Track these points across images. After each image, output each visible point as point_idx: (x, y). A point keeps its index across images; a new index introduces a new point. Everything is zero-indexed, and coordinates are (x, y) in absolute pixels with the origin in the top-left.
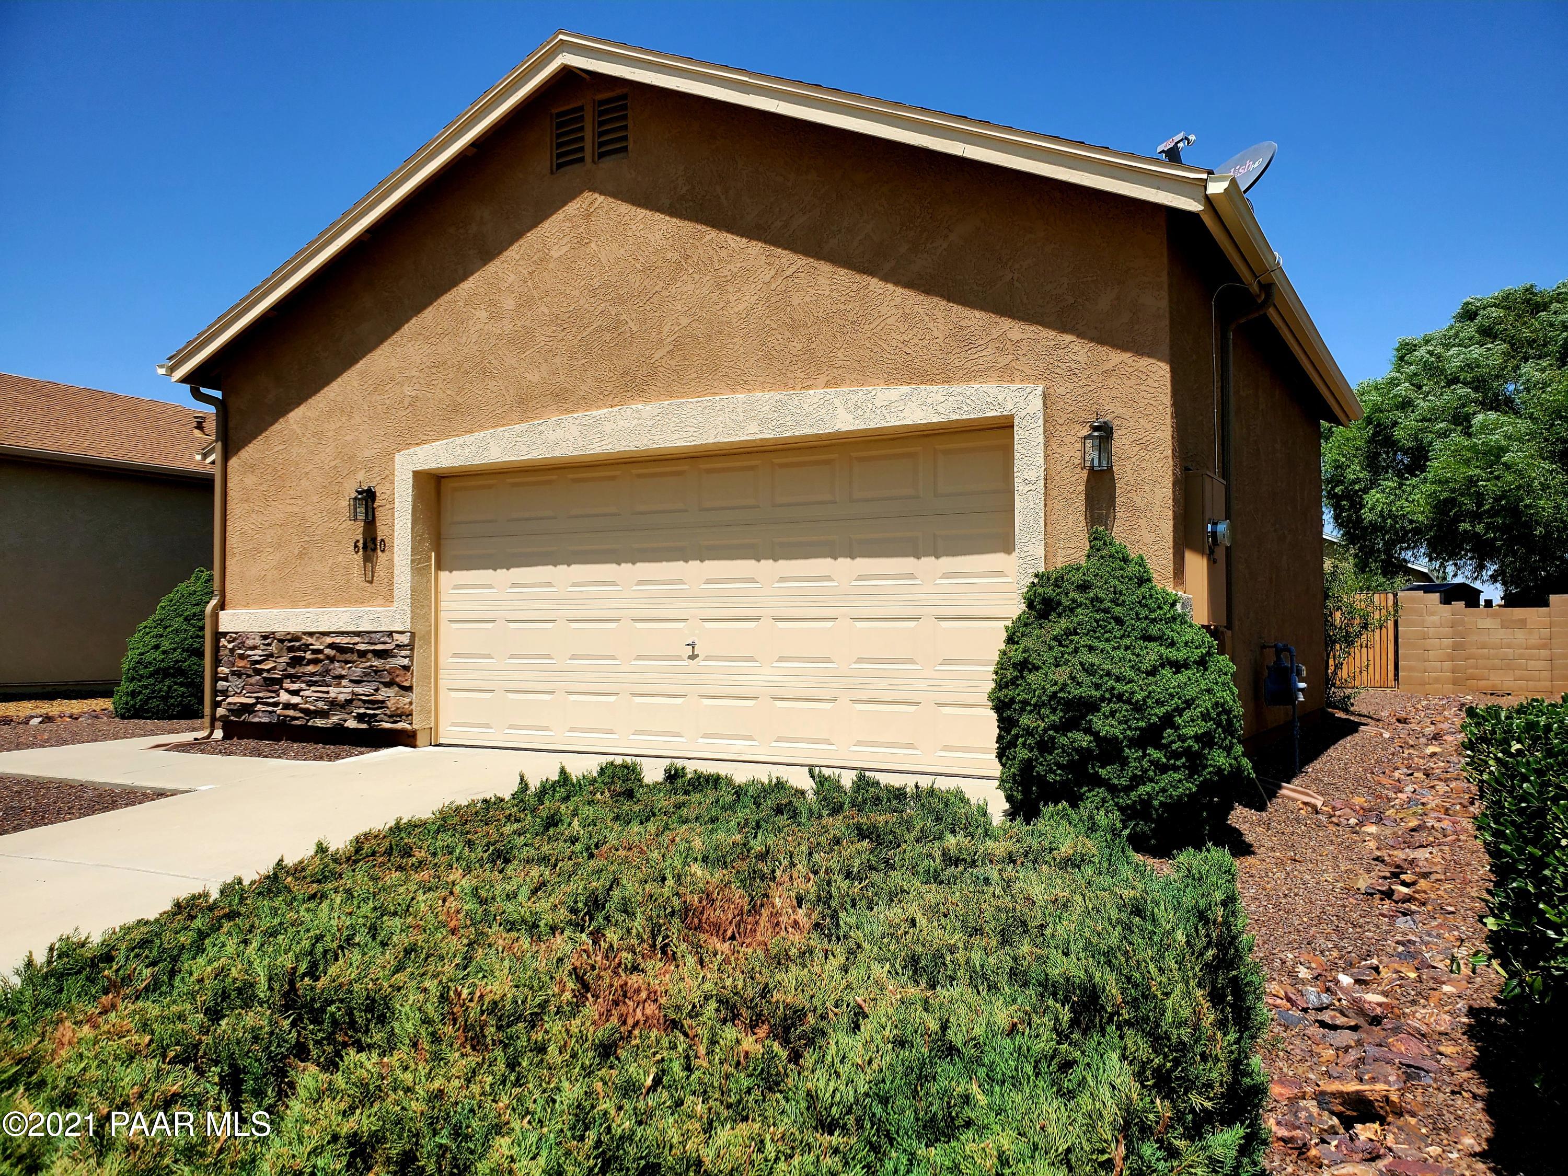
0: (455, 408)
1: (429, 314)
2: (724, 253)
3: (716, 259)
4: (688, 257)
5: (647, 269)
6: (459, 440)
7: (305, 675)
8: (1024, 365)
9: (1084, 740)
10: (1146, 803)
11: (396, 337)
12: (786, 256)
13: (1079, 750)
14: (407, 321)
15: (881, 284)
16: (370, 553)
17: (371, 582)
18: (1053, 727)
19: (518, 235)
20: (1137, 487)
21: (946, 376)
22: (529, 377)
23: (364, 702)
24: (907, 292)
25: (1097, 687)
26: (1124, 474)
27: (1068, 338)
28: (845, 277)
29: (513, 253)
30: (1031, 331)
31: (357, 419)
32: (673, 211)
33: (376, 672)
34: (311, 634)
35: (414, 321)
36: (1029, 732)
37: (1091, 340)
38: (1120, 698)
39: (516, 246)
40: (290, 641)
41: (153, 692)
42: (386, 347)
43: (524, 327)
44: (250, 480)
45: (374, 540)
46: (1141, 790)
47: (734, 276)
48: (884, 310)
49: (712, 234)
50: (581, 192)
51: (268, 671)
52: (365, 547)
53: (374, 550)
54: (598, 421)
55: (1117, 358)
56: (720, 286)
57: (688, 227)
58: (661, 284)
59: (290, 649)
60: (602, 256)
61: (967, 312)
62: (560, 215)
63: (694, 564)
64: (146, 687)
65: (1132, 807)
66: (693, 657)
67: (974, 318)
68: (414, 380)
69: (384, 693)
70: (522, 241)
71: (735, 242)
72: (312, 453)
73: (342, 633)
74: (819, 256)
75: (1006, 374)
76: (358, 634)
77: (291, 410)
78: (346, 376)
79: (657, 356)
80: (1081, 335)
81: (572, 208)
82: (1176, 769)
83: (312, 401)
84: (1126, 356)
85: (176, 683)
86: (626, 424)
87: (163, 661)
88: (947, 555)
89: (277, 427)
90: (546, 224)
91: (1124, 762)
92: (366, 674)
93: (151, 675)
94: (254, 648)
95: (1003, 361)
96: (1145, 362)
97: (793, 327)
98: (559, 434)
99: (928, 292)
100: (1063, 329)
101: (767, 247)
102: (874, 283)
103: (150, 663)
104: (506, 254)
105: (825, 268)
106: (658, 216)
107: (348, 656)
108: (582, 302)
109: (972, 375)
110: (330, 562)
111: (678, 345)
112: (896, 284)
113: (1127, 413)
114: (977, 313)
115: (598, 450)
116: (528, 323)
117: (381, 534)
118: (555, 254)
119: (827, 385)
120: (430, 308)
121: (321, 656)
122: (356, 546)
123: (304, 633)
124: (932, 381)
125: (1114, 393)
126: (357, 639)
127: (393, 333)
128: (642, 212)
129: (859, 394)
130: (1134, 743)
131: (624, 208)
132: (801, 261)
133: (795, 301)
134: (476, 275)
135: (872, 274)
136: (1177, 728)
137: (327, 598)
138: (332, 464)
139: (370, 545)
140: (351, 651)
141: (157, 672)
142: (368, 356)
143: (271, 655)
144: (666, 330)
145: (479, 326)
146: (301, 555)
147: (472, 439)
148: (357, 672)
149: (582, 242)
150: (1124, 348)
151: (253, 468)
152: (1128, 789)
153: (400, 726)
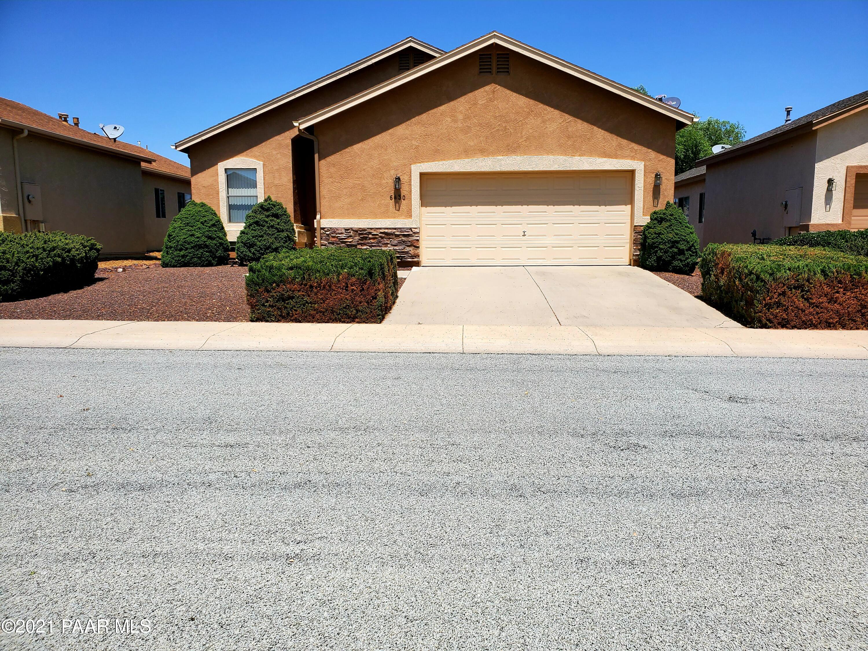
0: (437, 151)
1: (424, 116)
2: (545, 112)
3: (542, 113)
4: (532, 111)
5: (517, 113)
6: (441, 163)
7: (369, 243)
8: (638, 156)
9: (676, 250)
10: (688, 263)
11: (408, 122)
12: (567, 116)
13: (675, 252)
14: (414, 117)
15: (597, 129)
16: (397, 200)
17: (399, 210)
18: (669, 247)
19: (465, 94)
20: (666, 190)
21: (616, 157)
22: (469, 143)
23: (399, 252)
24: (605, 132)
25: (679, 238)
26: (662, 187)
27: (650, 150)
28: (586, 125)
29: (462, 99)
30: (640, 147)
31: (389, 151)
32: (527, 96)
33: (404, 242)
34: (371, 229)
35: (417, 117)
36: (662, 249)
37: (656, 151)
38: (684, 240)
39: (463, 97)
40: (360, 231)
41: (194, 255)
42: (403, 125)
43: (467, 126)
44: (332, 170)
45: (400, 196)
46: (688, 261)
47: (549, 119)
48: (598, 136)
49: (541, 105)
50: (491, 83)
51: (350, 242)
52: (395, 198)
53: (400, 199)
54: (498, 160)
55: (662, 157)
56: (544, 122)
57: (532, 102)
58: (522, 118)
59: (360, 234)
60: (500, 106)
61: (623, 140)
62: (482, 90)
63: (525, 207)
64: (190, 253)
65: (685, 265)
66: (524, 235)
67: (624, 142)
68: (417, 139)
69: (407, 249)
70: (466, 96)
71: (549, 109)
72: (367, 161)
73: (387, 228)
74: (578, 118)
75: (633, 158)
76: (395, 229)
77: (355, 144)
78: (384, 134)
79: (520, 141)
80: (653, 150)
81: (487, 88)
82: (694, 256)
83: (366, 142)
84: (664, 157)
85: (204, 251)
86: (510, 162)
87: (198, 241)
88: (609, 205)
89: (347, 150)
90: (476, 92)
91: (684, 254)
92: (399, 243)
93: (192, 247)
94: (342, 233)
95: (632, 154)
96: (669, 159)
97: (569, 137)
98: (484, 163)
99: (611, 133)
100: (649, 148)
101: (561, 112)
102: (595, 128)
103: (192, 242)
104: (459, 99)
105: (580, 121)
106: (521, 96)
107: (391, 236)
108: (491, 120)
109: (623, 157)
110: (378, 203)
111: (527, 139)
112: (602, 129)
113: (664, 171)
114: (625, 141)
115: (499, 170)
116: (469, 125)
117: (403, 192)
118: (480, 102)
119: (579, 156)
120: (425, 114)
121: (377, 237)
122: (391, 197)
123: (368, 228)
124: (612, 158)
125: (661, 166)
126: (395, 231)
127: (407, 121)
128: (515, 94)
129: (591, 159)
130: (687, 250)
131: (508, 92)
132: (571, 118)
133: (570, 130)
134: (446, 105)
135: (595, 125)
136: (694, 247)
137: (375, 215)
138: (378, 167)
139: (398, 197)
140: (392, 234)
141: (195, 246)
142: (395, 128)
143: (351, 236)
144: (523, 134)
145: (447, 123)
146: (362, 200)
147: (447, 163)
148: (395, 242)
149: (491, 100)
150: (664, 155)
151: (334, 165)
152: (684, 261)
153: (416, 260)
